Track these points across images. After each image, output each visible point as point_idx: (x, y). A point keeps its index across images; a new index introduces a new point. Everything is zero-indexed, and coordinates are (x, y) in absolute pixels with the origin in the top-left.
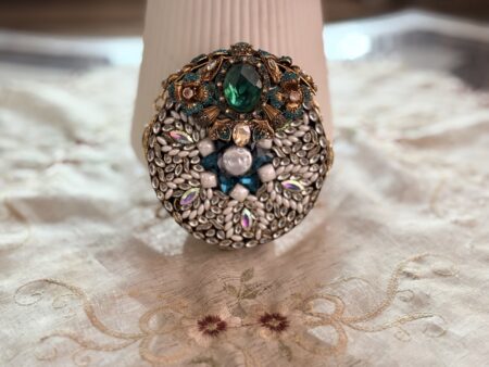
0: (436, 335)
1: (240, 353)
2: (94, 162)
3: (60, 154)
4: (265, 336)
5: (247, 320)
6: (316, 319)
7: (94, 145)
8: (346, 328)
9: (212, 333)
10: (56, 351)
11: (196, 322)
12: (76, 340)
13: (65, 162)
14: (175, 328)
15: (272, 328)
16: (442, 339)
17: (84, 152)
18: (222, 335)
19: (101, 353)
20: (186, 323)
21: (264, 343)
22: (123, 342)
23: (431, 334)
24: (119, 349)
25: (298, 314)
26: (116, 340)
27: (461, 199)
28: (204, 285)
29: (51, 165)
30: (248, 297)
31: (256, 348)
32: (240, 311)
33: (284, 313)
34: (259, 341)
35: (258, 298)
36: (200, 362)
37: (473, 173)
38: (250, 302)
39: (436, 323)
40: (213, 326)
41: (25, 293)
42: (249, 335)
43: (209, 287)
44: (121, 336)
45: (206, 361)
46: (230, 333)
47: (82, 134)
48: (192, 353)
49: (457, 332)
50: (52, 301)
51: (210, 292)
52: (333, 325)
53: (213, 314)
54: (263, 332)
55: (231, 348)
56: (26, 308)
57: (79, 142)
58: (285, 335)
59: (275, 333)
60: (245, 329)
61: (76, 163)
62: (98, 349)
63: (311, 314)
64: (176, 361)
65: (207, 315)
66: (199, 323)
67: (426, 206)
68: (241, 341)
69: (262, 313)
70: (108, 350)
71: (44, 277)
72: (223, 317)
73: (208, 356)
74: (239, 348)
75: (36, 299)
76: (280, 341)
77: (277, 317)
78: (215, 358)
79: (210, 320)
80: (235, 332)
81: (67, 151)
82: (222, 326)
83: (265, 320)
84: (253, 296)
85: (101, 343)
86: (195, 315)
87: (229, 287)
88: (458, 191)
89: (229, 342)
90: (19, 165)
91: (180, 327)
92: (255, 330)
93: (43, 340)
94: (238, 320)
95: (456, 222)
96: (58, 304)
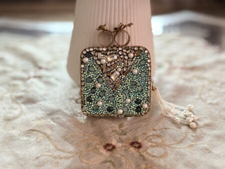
0: (207, 152)
1: (123, 158)
2: (48, 77)
3: (32, 74)
4: (133, 151)
5: (124, 144)
6: (154, 144)
7: (47, 69)
8: (167, 148)
9: (110, 150)
10: (43, 162)
11: (102, 146)
12: (51, 156)
13: (35, 77)
14: (94, 149)
15: (135, 147)
16: (209, 154)
17: (42, 73)
18: (114, 151)
19: (63, 160)
20: (98, 146)
21: (133, 153)
22: (71, 155)
23: (205, 151)
24: (70, 158)
25: (146, 141)
26: (68, 154)
27: (212, 93)
28: (103, 131)
29: (29, 78)
30: (123, 135)
31: (130, 156)
32: (121, 141)
33: (140, 141)
34: (130, 153)
35: (128, 135)
36: (107, 162)
37: (216, 81)
38: (124, 137)
39: (207, 147)
40: (110, 147)
41: (23, 135)
42: (126, 150)
43: (105, 131)
44: (70, 153)
45: (109, 162)
46: (118, 150)
47: (41, 65)
48: (102, 159)
49: (216, 152)
50: (35, 139)
51: (107, 133)
52: (162, 147)
53: (109, 142)
54: (132, 149)
55: (119, 156)
56: (24, 142)
57: (40, 68)
58: (141, 150)
59: (136, 149)
60: (124, 148)
61: (39, 77)
62: (61, 158)
63: (152, 142)
64: (96, 163)
65: (107, 143)
66: (104, 146)
67: (197, 96)
68: (123, 153)
69: (130, 141)
70: (65, 159)
71: (30, 128)
72: (113, 144)
73: (110, 159)
74: (122, 156)
75: (28, 138)
76: (139, 153)
77: (137, 143)
78: (113, 160)
79: (108, 145)
80: (119, 149)
81: (35, 72)
82: (114, 147)
83: (132, 144)
84: (125, 134)
85: (62, 156)
86: (101, 143)
87: (115, 130)
88: (210, 90)
89: (118, 154)
90: (15, 78)
91: (96, 148)
92: (128, 148)
93: (37, 158)
94: (120, 144)
95: (211, 104)
96: (39, 140)
